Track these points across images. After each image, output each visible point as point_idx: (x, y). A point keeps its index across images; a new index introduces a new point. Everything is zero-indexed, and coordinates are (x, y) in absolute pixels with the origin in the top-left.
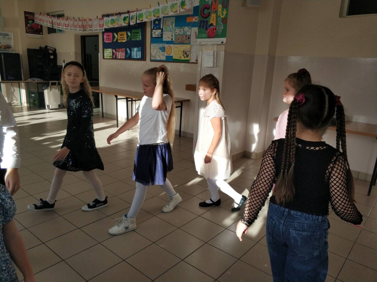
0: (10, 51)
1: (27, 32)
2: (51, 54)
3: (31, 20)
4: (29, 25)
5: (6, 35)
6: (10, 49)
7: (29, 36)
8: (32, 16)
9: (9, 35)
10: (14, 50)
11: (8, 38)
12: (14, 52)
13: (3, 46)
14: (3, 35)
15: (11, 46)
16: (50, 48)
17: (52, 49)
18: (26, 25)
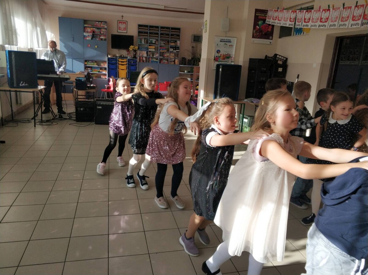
0: (229, 62)
1: (253, 37)
2: (280, 66)
3: (261, 20)
4: (258, 27)
5: (228, 42)
6: (229, 59)
7: (255, 42)
8: (264, 15)
9: (231, 42)
10: (233, 61)
11: (230, 46)
12: (233, 63)
13: (222, 55)
14: (225, 42)
15: (231, 56)
16: (280, 57)
17: (282, 58)
18: (254, 27)
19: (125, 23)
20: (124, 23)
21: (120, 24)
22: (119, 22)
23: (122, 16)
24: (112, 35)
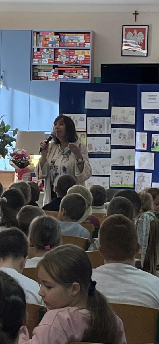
19: (143, 31)
20: (139, 30)
21: (130, 33)
22: (126, 29)
23: (136, 14)
24: (102, 65)
